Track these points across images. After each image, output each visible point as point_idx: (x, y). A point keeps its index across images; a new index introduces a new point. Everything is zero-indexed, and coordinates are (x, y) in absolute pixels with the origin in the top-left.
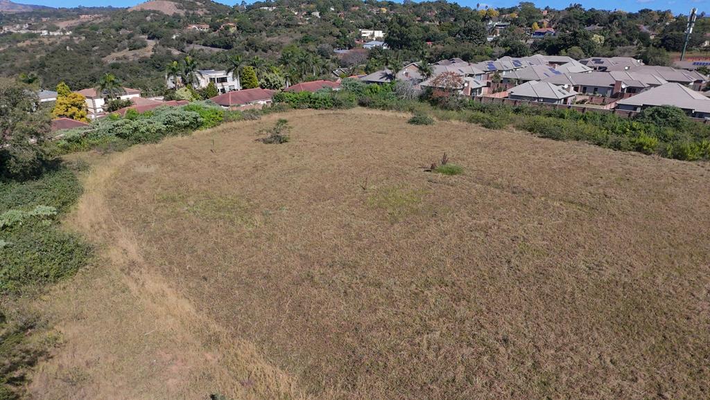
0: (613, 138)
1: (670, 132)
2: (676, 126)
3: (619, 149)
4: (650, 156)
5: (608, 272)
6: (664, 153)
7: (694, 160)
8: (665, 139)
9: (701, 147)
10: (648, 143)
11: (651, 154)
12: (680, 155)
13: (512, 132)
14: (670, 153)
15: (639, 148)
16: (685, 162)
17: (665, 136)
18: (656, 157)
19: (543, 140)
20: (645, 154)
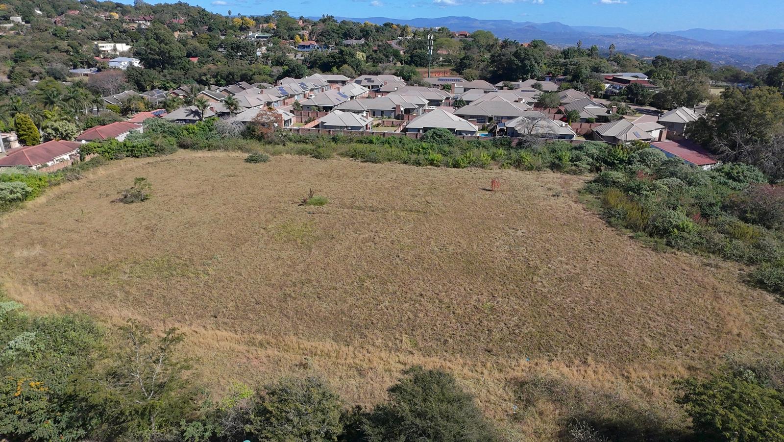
0: (414, 157)
1: (446, 148)
2: (448, 143)
3: (420, 165)
4: (439, 168)
5: (451, 248)
6: (447, 165)
7: (465, 167)
8: (445, 154)
9: (467, 158)
10: (436, 159)
11: (439, 166)
12: (456, 165)
13: (339, 160)
14: (450, 164)
15: (432, 163)
16: (460, 169)
17: (445, 152)
18: (443, 168)
19: (367, 164)
20: (436, 166)
